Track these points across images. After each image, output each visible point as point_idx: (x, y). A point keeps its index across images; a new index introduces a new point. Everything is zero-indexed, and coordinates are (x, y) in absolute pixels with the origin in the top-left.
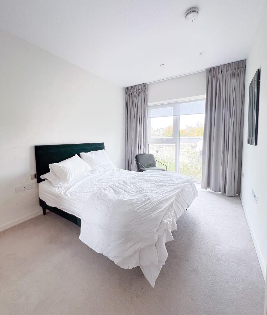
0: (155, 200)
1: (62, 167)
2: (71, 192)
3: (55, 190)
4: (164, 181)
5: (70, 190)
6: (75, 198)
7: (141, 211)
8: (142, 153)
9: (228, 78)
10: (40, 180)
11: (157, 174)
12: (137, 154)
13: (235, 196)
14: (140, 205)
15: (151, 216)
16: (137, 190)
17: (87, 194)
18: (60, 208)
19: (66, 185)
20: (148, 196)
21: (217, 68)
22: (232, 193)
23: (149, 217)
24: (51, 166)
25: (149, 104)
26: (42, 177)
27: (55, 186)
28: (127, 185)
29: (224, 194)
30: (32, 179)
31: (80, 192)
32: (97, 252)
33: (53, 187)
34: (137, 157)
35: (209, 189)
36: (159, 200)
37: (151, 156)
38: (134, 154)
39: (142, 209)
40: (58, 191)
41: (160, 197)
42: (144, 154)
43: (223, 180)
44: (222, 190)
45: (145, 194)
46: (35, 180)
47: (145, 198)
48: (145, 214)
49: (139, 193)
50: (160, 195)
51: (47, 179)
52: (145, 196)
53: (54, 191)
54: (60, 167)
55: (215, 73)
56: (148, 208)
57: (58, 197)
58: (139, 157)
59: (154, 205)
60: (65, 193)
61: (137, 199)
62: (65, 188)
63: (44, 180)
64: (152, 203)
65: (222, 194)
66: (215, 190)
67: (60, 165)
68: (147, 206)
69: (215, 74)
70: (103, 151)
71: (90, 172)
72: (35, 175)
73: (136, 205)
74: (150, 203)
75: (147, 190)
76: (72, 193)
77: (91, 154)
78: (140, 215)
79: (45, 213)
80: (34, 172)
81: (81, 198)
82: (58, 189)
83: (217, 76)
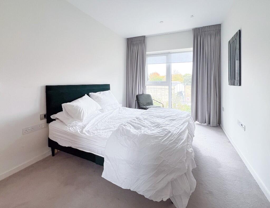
0: (175, 132)
1: (75, 106)
2: (87, 130)
3: (70, 130)
4: (172, 116)
5: (86, 128)
6: (93, 136)
7: (167, 144)
8: (141, 93)
9: (209, 36)
10: (49, 120)
11: (161, 111)
12: (137, 94)
13: (217, 126)
14: (164, 138)
15: (177, 147)
16: (154, 125)
17: (105, 131)
18: (77, 147)
19: (80, 124)
20: (167, 129)
21: (201, 28)
22: (215, 124)
23: (176, 149)
24: (64, 105)
25: (147, 53)
26: (52, 117)
27: (68, 125)
28: (142, 121)
29: (209, 125)
30: (41, 119)
31: (97, 130)
32: (123, 188)
33: (66, 126)
34: (137, 96)
35: (197, 122)
36: (178, 132)
37: (149, 96)
38: (134, 95)
39: (167, 141)
40: (73, 129)
41: (177, 129)
42: (143, 94)
43: (208, 114)
44: (207, 122)
45: (163, 128)
46: (45, 120)
47: (165, 131)
48: (171, 146)
49: (157, 127)
50: (177, 127)
51: (58, 119)
52: (165, 130)
53: (68, 130)
54: (74, 106)
55: (199, 31)
56: (172, 140)
57: (74, 136)
58: (139, 97)
59: (176, 137)
60: (82, 132)
61: (158, 133)
62: (79, 127)
63: (55, 120)
64: (174, 135)
65: (208, 125)
66: (202, 122)
67: (73, 105)
68: (171, 138)
69: (199, 33)
70: (109, 92)
71: (100, 111)
72: (45, 115)
73: (160, 138)
74: (172, 136)
75: (163, 124)
76: (89, 131)
77: (99, 94)
78: (167, 147)
79: (53, 154)
80: (44, 112)
81: (101, 135)
82: (72, 128)
83: (201, 34)
